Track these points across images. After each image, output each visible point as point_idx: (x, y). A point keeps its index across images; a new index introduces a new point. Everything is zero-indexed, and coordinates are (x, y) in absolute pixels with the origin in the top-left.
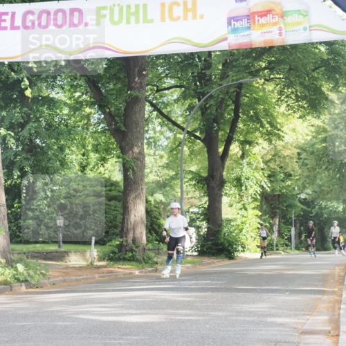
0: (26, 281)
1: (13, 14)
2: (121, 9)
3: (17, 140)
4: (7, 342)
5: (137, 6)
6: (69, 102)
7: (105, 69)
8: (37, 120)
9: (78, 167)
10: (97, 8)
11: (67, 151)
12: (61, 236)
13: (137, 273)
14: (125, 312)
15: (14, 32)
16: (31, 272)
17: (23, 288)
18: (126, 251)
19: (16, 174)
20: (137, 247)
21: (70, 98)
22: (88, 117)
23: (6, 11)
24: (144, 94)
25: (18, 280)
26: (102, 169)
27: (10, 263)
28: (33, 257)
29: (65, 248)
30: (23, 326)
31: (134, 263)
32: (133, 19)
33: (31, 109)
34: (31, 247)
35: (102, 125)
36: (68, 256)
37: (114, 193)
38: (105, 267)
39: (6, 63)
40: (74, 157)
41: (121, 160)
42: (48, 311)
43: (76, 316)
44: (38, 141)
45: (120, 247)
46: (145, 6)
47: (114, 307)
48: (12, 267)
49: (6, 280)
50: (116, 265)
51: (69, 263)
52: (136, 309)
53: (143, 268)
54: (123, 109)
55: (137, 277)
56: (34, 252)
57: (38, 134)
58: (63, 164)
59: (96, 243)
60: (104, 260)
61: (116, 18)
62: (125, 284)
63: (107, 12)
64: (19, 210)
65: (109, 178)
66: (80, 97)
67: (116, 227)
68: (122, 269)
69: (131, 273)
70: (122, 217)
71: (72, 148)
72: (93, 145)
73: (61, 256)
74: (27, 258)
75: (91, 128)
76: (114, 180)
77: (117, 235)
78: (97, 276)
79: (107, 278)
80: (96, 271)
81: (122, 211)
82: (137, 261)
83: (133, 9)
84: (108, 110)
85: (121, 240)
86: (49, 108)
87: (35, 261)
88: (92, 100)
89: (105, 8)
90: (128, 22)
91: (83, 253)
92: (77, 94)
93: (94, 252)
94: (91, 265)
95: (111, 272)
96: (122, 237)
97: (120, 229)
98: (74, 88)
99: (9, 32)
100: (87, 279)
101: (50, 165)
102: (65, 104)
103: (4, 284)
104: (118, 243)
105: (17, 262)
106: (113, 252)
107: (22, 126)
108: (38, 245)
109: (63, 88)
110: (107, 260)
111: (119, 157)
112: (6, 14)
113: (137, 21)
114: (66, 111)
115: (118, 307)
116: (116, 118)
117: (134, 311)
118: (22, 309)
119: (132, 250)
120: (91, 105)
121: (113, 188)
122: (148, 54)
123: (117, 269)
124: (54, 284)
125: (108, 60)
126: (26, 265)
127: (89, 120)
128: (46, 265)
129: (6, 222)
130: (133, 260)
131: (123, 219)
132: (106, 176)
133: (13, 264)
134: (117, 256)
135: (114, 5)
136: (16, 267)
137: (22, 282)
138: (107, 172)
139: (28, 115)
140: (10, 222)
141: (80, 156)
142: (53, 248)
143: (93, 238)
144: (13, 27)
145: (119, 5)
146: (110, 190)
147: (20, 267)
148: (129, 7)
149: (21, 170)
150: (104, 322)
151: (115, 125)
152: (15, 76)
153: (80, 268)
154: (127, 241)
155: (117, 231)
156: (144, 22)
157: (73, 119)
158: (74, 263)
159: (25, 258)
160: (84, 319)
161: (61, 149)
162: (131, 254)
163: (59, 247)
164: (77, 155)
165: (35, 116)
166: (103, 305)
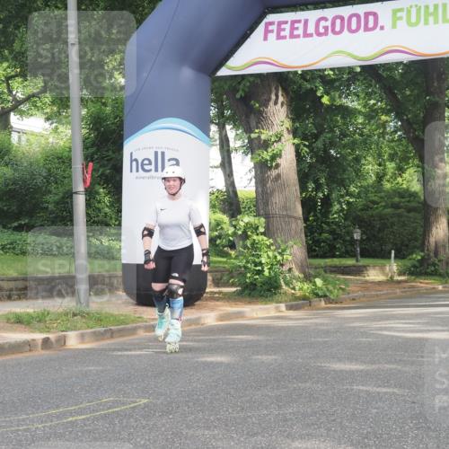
0: (325, 296)
1: (306, 22)
2: (419, 10)
3: (311, 151)
4: (310, 358)
5: (436, 7)
6: (363, 110)
7: (401, 73)
8: (332, 131)
9: (374, 178)
10: (393, 10)
11: (363, 162)
12: (358, 249)
13: (440, 287)
14: (430, 328)
15: (307, 39)
16: (330, 287)
17: (323, 304)
18: (428, 265)
19: (311, 186)
20: (439, 261)
21: (365, 106)
22: (384, 125)
23: (298, 19)
24: (443, 99)
25: (317, 295)
26: (399, 179)
27: (308, 278)
28: (332, 272)
29: (363, 262)
30: (325, 342)
31: (437, 278)
32: (431, 19)
33: (325, 119)
34: (329, 261)
35: (399, 133)
36: (367, 270)
37: (413, 204)
38: (406, 281)
39: (300, 72)
40: (370, 167)
41: (420, 169)
42: (350, 327)
43: (380, 332)
44: (332, 152)
45: (422, 261)
46: (445, 5)
47: (419, 323)
48: (311, 282)
49: (305, 295)
50: (417, 280)
51: (367, 278)
52: (442, 326)
53: (446, 283)
54: (422, 115)
55: (441, 292)
56: (331, 266)
57: (332, 144)
58: (359, 174)
59: (396, 257)
60: (404, 274)
61: (413, 20)
62: (429, 300)
63: (403, 14)
64: (315, 224)
65: (408, 189)
66: (374, 104)
67: (416, 239)
68: (424, 284)
69: (434, 288)
70: (422, 230)
71: (368, 158)
72: (390, 154)
73: (358, 271)
74: (325, 272)
75: (387, 137)
76: (413, 190)
77: (418, 248)
78: (398, 291)
79: (408, 293)
80: (396, 286)
81: (422, 223)
82: (440, 275)
83: (431, 9)
84: (405, 117)
85: (422, 254)
86: (343, 118)
87: (333, 276)
88: (389, 107)
89: (401, 10)
90: (426, 23)
91: (382, 268)
92: (372, 102)
93: (393, 266)
94: (391, 281)
95: (413, 287)
96: (423, 251)
97: (420, 242)
98: (369, 95)
99: (302, 40)
100: (387, 294)
101: (346, 176)
102: (360, 112)
103: (304, 299)
104: (419, 258)
105: (316, 277)
106: (414, 266)
107: (316, 137)
108: (335, 259)
109: (358, 96)
110: (409, 274)
111: (418, 167)
112: (299, 21)
113: (436, 22)
114: (360, 120)
115: (424, 323)
116: (415, 126)
117: (440, 328)
118: (321, 324)
119: (434, 265)
120: (387, 113)
121: (412, 199)
122: (445, 56)
123: (419, 284)
124: (354, 299)
125: (405, 65)
126: (325, 280)
127: (385, 128)
128: (346, 279)
129: (303, 235)
130: (436, 275)
131: (424, 232)
132: (404, 186)
133: (312, 278)
134: (418, 270)
135: (411, 7)
136: (315, 282)
137: (321, 297)
138: (404, 182)
139: (322, 126)
140: (306, 236)
141: (376, 167)
142: (350, 262)
143: (393, 252)
144: (306, 35)
145: (416, 6)
146: (409, 201)
147: (319, 282)
148: (427, 7)
149: (316, 182)
150: (410, 339)
151: (414, 133)
152: (309, 86)
153: (380, 283)
154: (429, 255)
155: (418, 244)
156: (443, 22)
157: (368, 127)
158: (373, 278)
159: (323, 273)
160: (387, 336)
161: (357, 160)
162: (433, 268)
163: (357, 261)
164: (373, 165)
165: (329, 126)
166: (407, 321)
